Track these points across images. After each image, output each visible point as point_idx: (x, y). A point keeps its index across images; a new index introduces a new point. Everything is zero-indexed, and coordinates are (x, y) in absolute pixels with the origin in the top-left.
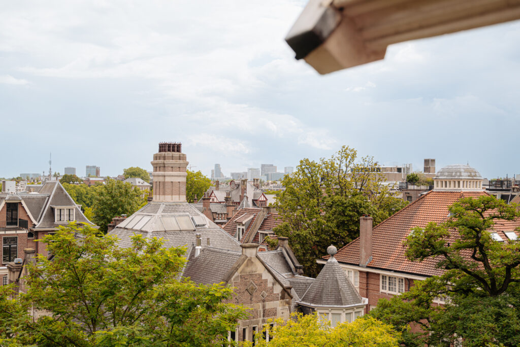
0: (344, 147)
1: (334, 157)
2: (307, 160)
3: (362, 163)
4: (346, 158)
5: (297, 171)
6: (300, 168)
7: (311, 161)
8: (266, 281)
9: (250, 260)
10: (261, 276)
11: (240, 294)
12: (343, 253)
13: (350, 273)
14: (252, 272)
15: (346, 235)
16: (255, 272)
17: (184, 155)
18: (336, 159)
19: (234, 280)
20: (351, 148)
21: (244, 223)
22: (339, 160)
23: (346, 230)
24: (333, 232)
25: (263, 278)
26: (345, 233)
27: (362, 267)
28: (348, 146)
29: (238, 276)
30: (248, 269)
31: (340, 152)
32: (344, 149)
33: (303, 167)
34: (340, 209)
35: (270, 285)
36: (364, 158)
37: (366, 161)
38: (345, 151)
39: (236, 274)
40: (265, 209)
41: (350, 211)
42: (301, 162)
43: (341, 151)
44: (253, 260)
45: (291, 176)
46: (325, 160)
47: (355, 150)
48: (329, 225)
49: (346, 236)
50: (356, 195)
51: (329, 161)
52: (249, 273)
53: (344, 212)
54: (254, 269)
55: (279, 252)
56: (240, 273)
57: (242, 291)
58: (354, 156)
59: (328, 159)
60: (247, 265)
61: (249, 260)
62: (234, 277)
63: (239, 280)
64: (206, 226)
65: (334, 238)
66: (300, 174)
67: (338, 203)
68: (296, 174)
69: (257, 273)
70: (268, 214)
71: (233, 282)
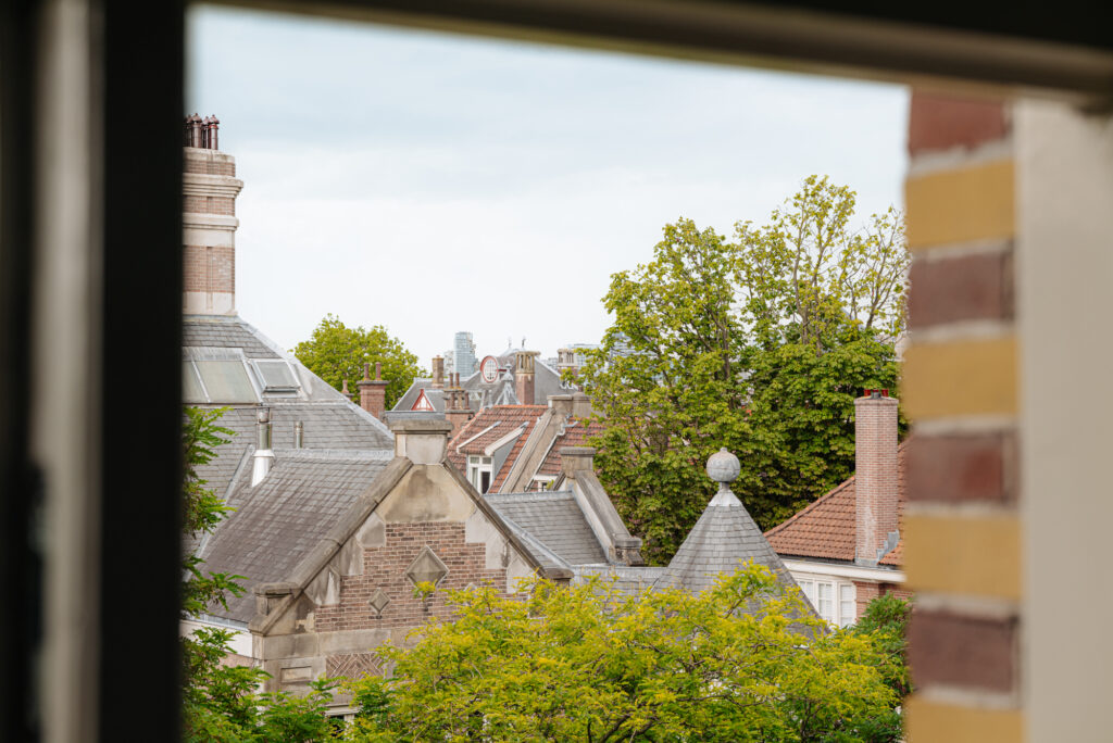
0: (811, 181)
1: (781, 216)
2: (690, 226)
3: (874, 232)
4: (820, 217)
5: (656, 260)
6: (665, 252)
7: (701, 229)
8: (480, 549)
9: (421, 474)
10: (460, 530)
11: (388, 590)
12: (803, 527)
13: (824, 589)
14: (430, 516)
15: (818, 472)
16: (438, 516)
17: (225, 157)
18: (787, 221)
19: (365, 540)
20: (840, 185)
21: (488, 452)
22: (795, 222)
23: (820, 455)
24: (776, 464)
25: (470, 538)
26: (817, 466)
27: (865, 566)
28: (826, 177)
29: (379, 528)
30: (416, 507)
31: (798, 197)
32: (811, 188)
33: (675, 247)
34: (798, 384)
35: (492, 563)
36: (880, 217)
37: (886, 225)
38: (813, 195)
39: (373, 521)
40: (560, 405)
41: (830, 389)
42: (670, 231)
43: (803, 194)
44: (431, 476)
45: (633, 279)
46: (752, 228)
47: (849, 191)
48: (760, 438)
49: (820, 477)
50: (852, 339)
51: (763, 233)
52: (420, 518)
53: (809, 393)
54: (436, 508)
55: (562, 496)
56: (387, 517)
57: (392, 579)
58: (846, 209)
59: (760, 224)
60: (411, 493)
61: (417, 473)
62: (363, 530)
63: (382, 541)
64: (301, 393)
65: (780, 482)
66: (662, 272)
67: (789, 368)
68: (652, 271)
69: (447, 519)
70: (570, 420)
71: (361, 546)
